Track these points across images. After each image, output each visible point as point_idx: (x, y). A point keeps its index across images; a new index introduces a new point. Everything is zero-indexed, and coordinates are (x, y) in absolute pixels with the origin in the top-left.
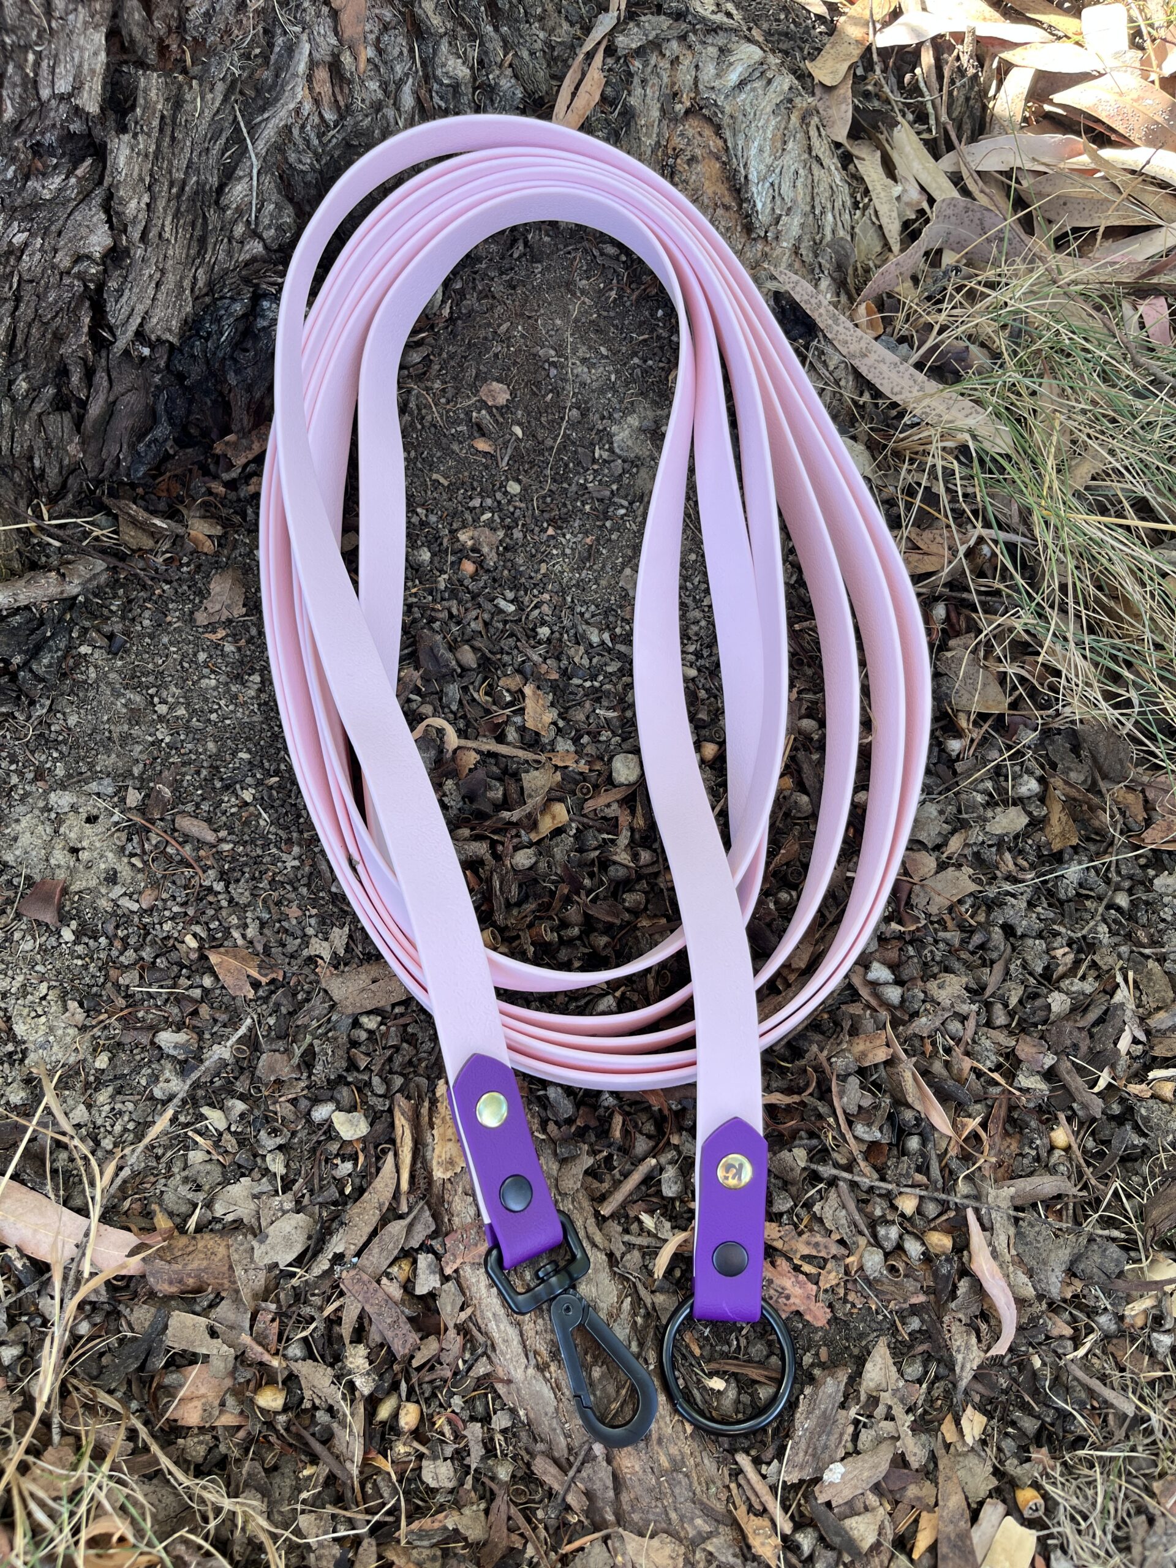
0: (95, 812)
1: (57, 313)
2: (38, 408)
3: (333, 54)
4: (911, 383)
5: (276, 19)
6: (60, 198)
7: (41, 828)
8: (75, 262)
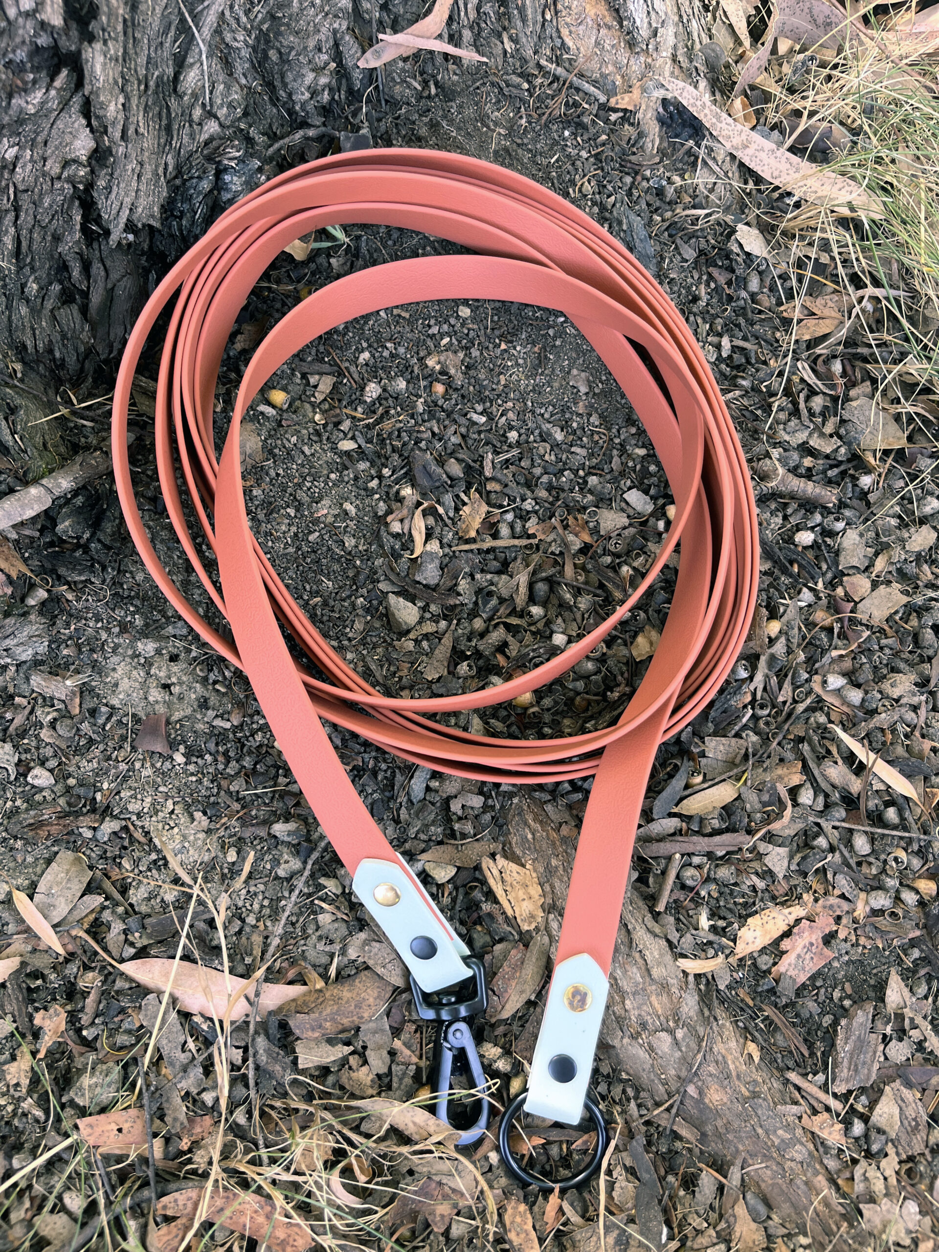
0: (175, 651)
1: (53, 216)
2: (49, 304)
4: (788, 166)
6: (42, 111)
7: (135, 673)
8: (63, 167)
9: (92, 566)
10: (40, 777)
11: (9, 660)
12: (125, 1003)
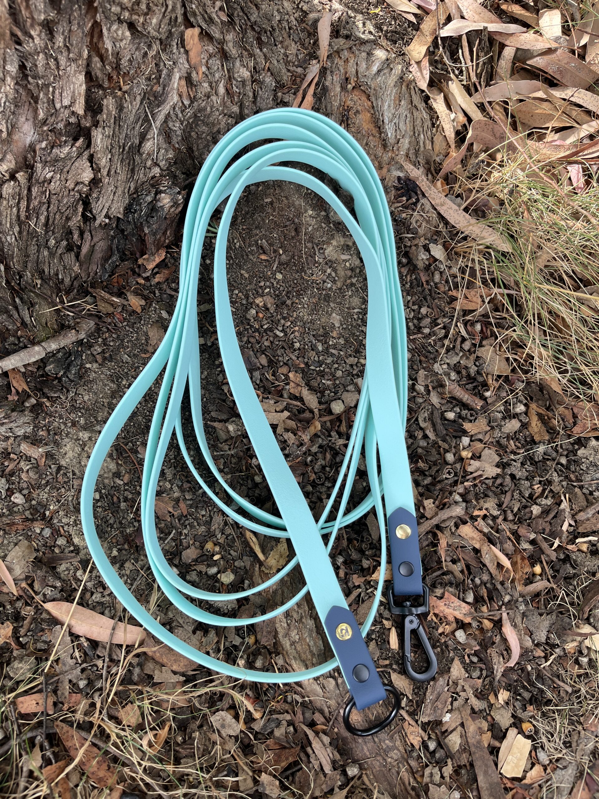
1: (68, 208)
2: (60, 251)
3: (187, 73)
4: (463, 219)
5: (160, 58)
6: (68, 157)
7: (76, 448)
8: (76, 185)
9: (62, 389)
10: (18, 499)
11: (11, 434)
12: (44, 626)
